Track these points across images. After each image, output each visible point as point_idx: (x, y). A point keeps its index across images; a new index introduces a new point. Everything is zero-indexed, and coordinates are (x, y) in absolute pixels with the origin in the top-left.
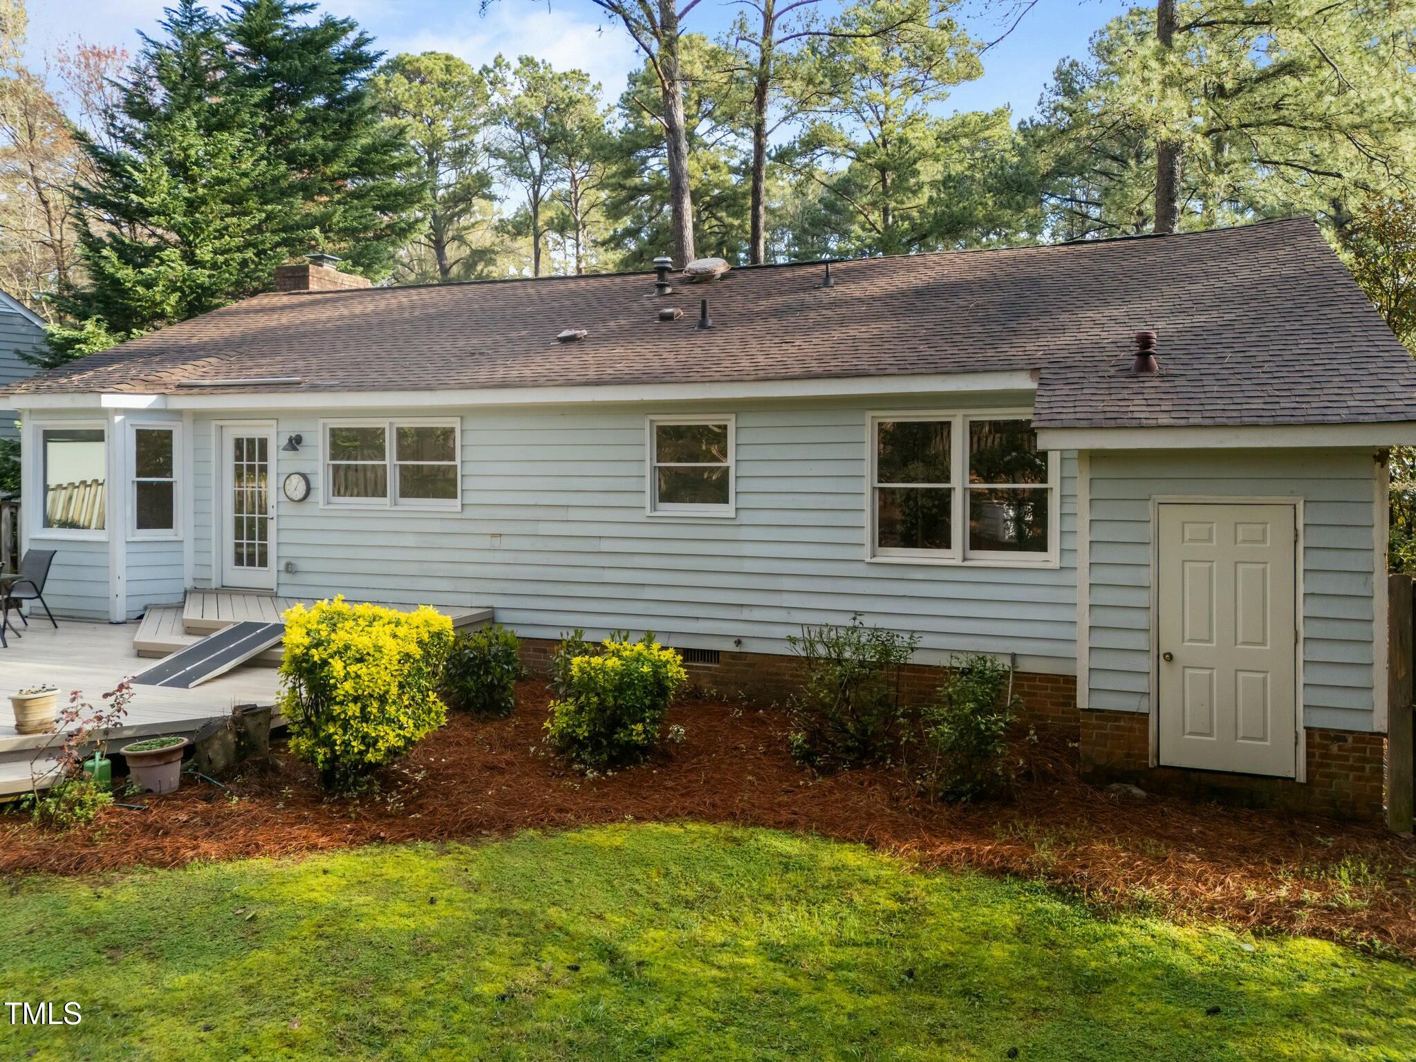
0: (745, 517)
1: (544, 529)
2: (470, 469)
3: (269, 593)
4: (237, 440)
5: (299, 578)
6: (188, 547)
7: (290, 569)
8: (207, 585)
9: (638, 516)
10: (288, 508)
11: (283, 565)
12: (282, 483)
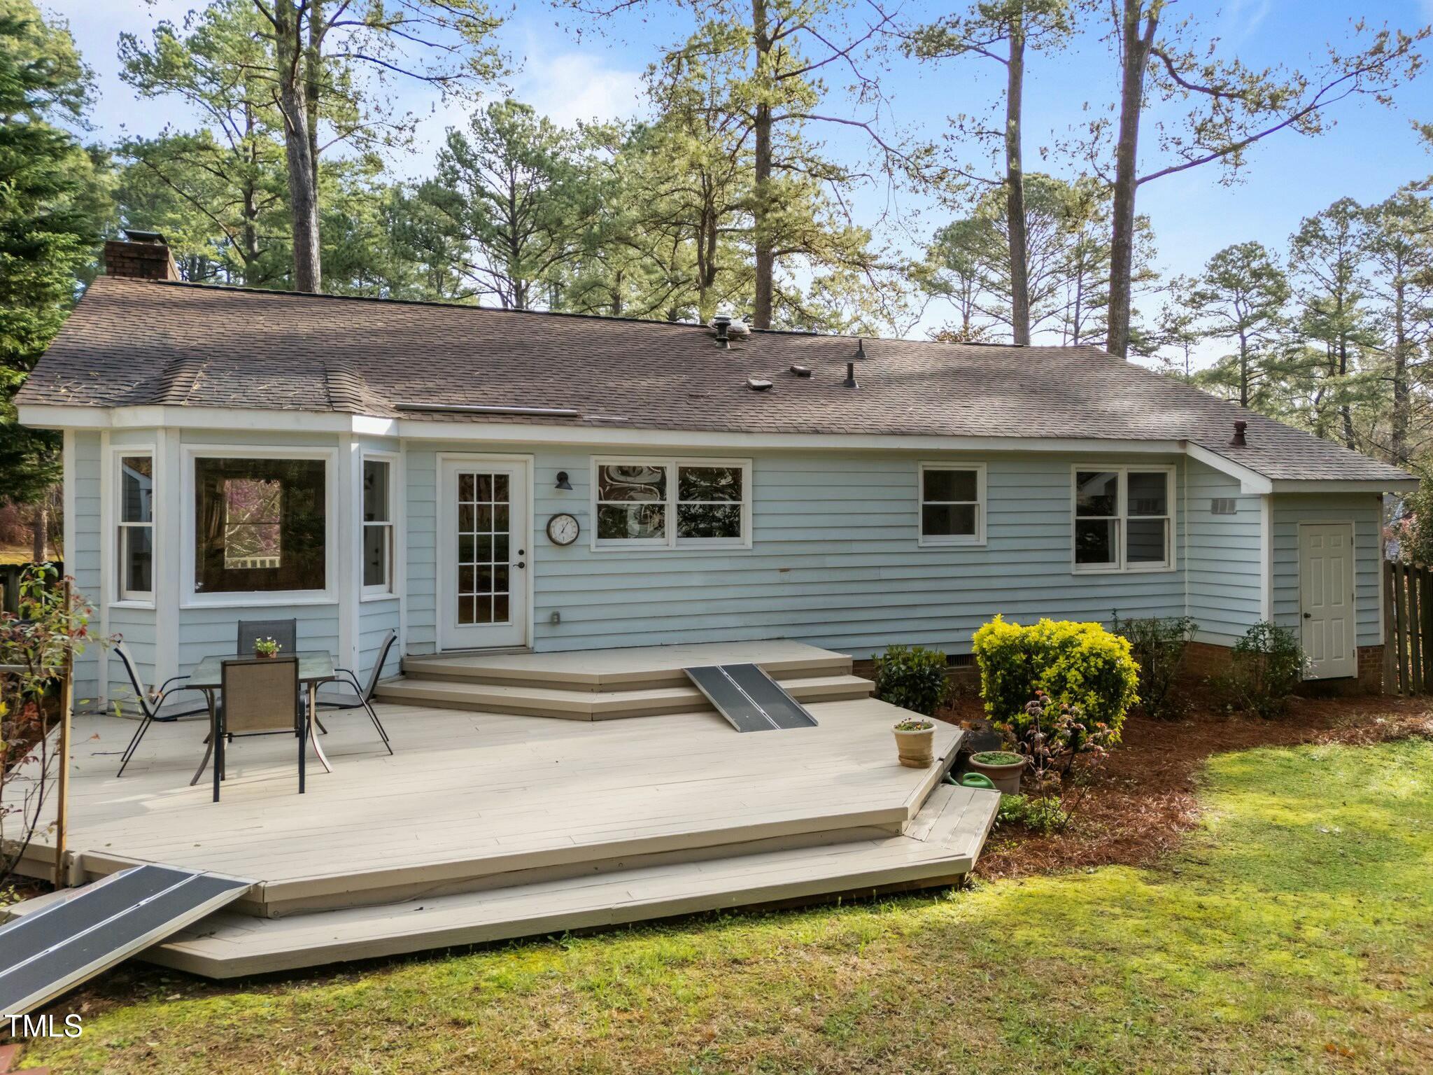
1: (830, 562)
2: (762, 508)
3: (523, 649)
4: (462, 477)
5: (561, 630)
6: (403, 606)
7: (555, 620)
8: (427, 650)
9: (911, 547)
10: (552, 553)
11: (544, 616)
12: (542, 525)
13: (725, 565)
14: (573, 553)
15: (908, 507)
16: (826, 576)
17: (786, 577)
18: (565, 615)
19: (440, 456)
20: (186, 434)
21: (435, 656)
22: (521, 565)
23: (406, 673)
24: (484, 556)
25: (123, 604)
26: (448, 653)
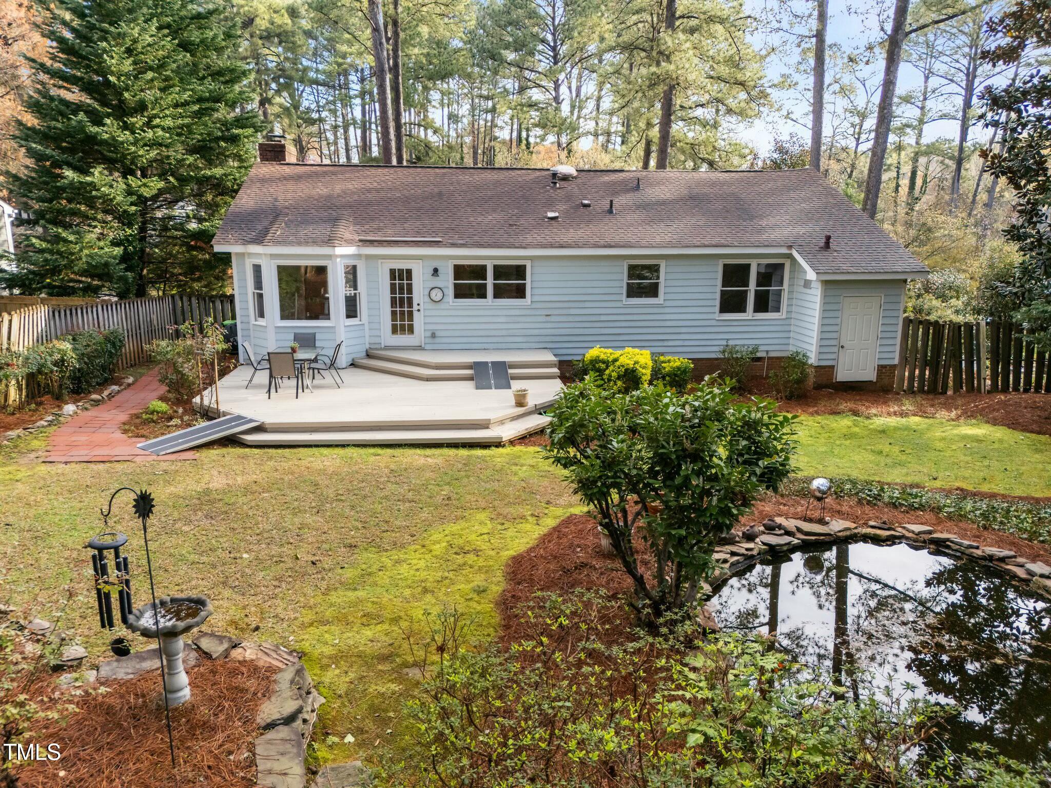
0: (668, 303)
1: (573, 311)
2: (535, 285)
3: (419, 348)
4: (391, 270)
5: (437, 340)
6: (367, 327)
7: (433, 336)
8: (376, 346)
9: (619, 304)
10: (431, 305)
11: (429, 334)
12: (427, 293)
13: (517, 312)
14: (442, 305)
15: (617, 284)
16: (571, 319)
17: (548, 319)
18: (438, 334)
19: (380, 261)
20: (273, 256)
21: (381, 349)
22: (419, 310)
23: (369, 356)
24: (401, 306)
25: (257, 323)
26: (387, 348)
